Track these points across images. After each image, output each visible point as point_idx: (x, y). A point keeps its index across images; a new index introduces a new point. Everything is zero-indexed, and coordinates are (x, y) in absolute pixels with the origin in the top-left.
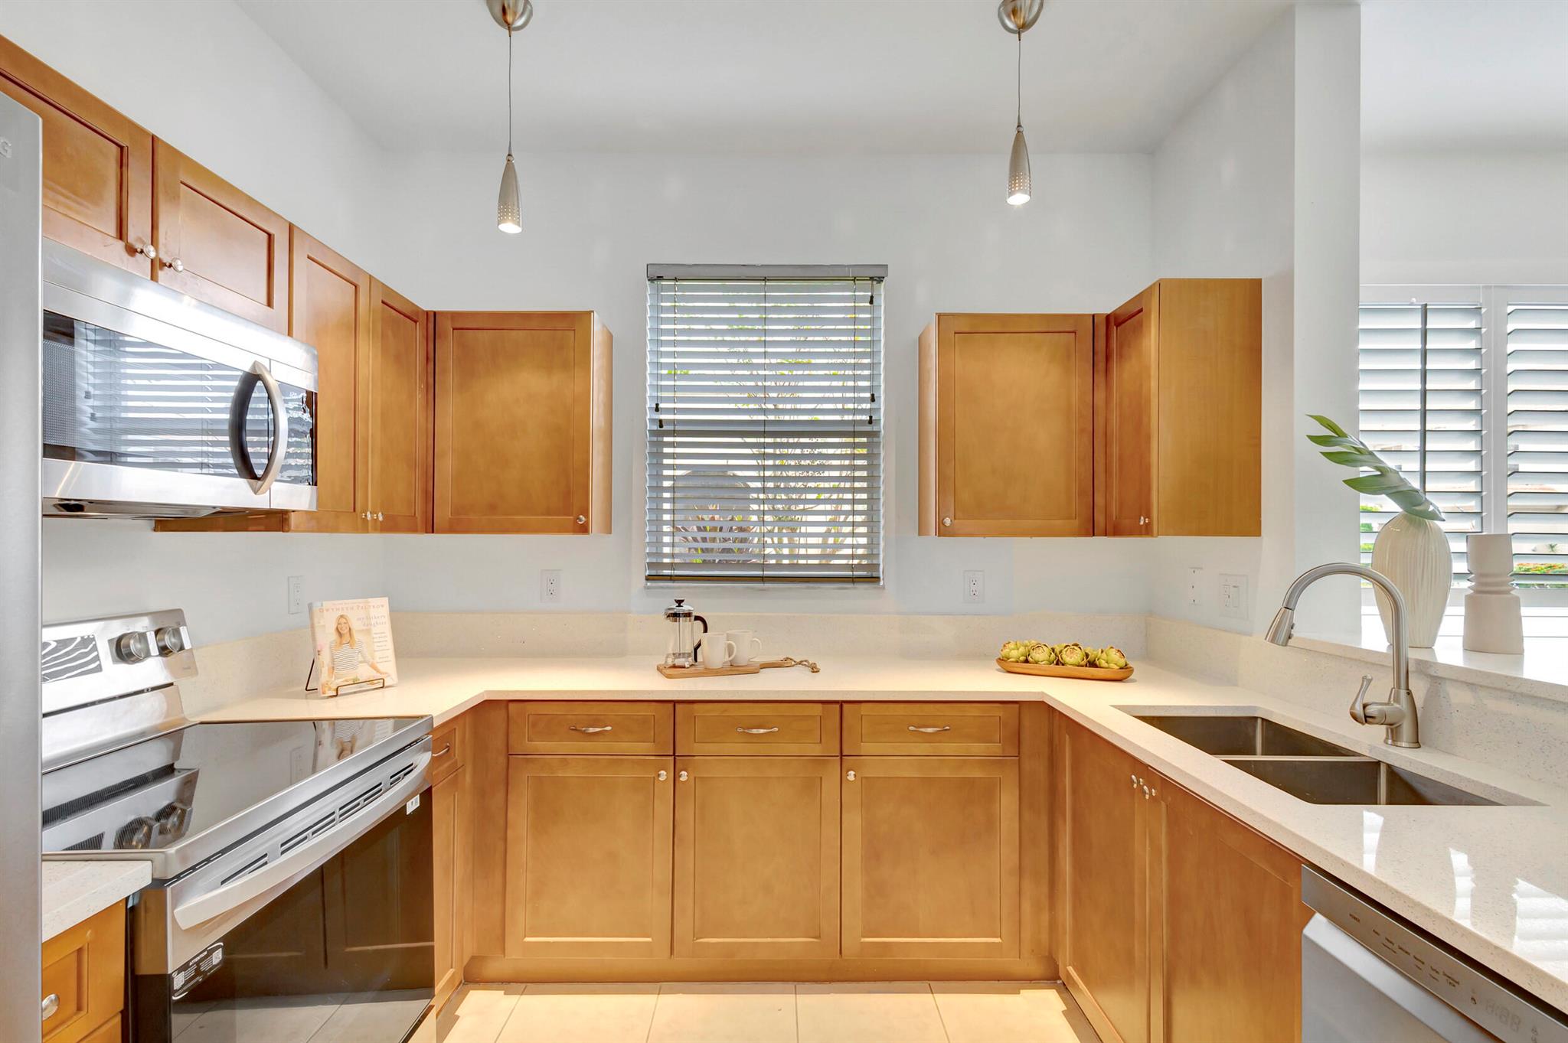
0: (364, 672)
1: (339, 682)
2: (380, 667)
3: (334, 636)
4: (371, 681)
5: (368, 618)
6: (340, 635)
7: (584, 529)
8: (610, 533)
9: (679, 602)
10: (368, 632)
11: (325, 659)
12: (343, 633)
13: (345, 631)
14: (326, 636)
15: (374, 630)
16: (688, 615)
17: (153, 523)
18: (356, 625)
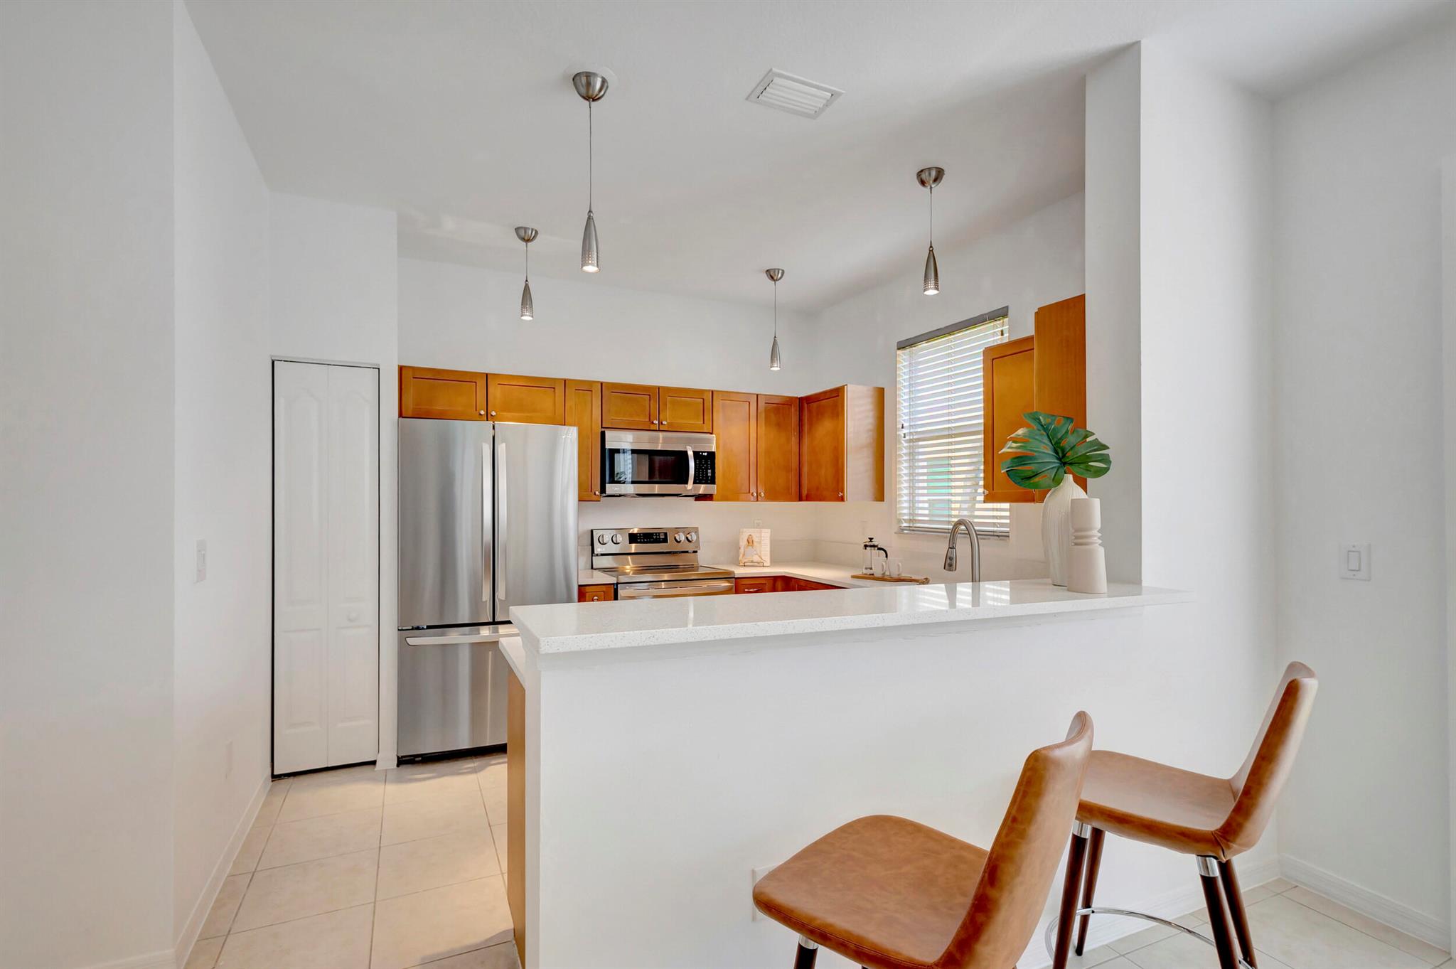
0: (756, 558)
1: (746, 561)
2: (763, 557)
3: (746, 542)
4: (758, 563)
5: (761, 537)
6: (749, 543)
7: (842, 499)
8: (883, 500)
9: (871, 539)
10: (760, 543)
11: (742, 551)
12: (750, 542)
13: (751, 542)
14: (743, 543)
15: (763, 542)
16: (874, 546)
17: (694, 498)
18: (755, 539)
